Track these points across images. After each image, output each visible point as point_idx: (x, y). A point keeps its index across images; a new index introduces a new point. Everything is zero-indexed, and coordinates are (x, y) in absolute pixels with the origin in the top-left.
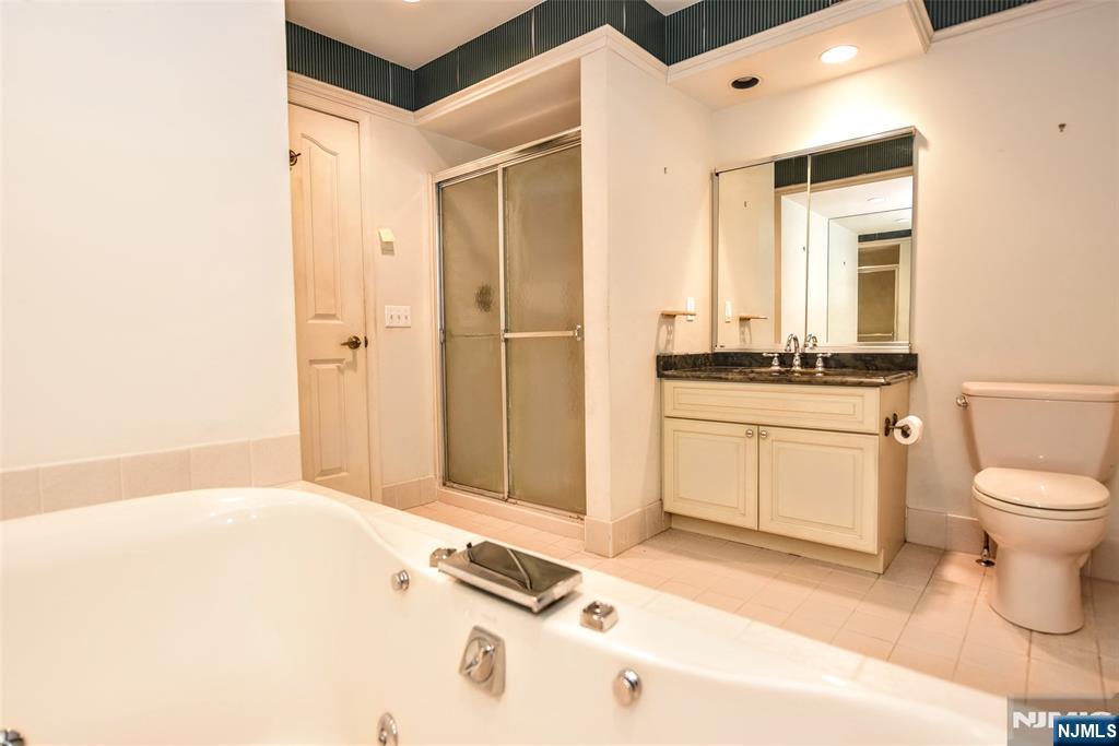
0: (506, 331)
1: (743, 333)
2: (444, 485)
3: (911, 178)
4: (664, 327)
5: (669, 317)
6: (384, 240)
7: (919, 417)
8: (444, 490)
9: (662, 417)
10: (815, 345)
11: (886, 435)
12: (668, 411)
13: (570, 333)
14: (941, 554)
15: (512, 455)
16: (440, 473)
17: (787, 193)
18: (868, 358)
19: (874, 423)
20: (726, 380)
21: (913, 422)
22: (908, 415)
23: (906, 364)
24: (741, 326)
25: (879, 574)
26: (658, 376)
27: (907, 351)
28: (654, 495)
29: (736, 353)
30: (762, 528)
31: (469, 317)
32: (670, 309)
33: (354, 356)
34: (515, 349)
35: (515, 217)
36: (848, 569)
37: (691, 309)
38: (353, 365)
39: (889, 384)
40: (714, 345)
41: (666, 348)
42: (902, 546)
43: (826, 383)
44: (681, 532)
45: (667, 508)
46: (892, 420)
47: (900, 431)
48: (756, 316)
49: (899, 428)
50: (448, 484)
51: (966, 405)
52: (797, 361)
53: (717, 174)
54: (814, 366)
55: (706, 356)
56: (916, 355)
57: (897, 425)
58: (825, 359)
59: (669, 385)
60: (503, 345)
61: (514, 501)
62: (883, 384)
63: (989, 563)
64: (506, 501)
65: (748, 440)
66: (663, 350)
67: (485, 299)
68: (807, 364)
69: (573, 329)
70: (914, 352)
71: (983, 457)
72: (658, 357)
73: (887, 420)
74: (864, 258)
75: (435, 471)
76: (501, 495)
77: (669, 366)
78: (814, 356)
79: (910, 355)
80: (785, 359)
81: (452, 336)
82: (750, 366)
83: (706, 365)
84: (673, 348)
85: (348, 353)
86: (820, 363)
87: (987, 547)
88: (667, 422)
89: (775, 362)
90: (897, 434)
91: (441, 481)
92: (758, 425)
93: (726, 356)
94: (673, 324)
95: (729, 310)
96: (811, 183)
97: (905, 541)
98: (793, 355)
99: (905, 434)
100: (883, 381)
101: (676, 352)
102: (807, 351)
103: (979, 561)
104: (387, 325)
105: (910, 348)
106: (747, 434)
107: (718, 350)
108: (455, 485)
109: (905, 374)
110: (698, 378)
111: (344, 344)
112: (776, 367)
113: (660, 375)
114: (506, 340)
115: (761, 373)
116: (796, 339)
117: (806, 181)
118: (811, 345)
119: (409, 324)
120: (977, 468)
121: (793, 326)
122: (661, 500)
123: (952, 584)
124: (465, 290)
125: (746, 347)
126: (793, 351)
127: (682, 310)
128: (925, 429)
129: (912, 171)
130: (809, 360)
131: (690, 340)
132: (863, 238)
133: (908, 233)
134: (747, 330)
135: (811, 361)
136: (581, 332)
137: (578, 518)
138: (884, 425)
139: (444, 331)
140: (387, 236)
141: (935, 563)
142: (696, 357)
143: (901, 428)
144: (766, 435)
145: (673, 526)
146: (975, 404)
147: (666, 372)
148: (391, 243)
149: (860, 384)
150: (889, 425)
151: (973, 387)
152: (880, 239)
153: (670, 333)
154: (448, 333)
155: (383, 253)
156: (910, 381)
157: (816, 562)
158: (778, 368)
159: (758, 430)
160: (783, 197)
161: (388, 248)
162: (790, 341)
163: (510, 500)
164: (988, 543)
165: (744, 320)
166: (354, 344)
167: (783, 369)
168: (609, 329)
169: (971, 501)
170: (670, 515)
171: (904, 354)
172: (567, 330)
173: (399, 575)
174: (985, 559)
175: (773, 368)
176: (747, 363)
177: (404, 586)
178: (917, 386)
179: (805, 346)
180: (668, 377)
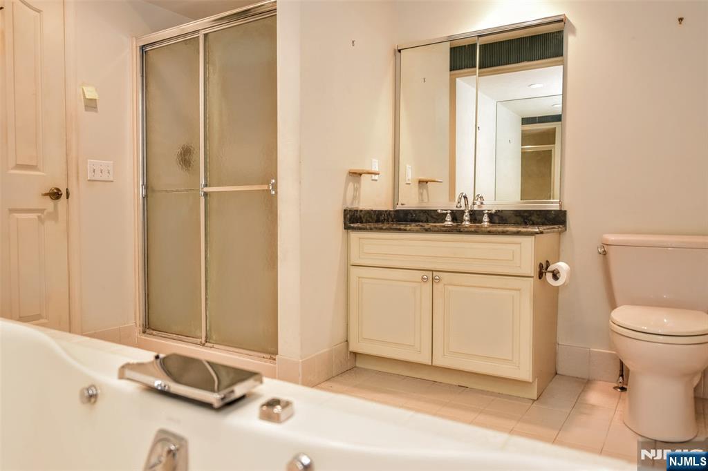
0: (206, 185)
1: (421, 194)
2: (144, 332)
3: (562, 66)
4: (351, 184)
5: (356, 175)
6: (87, 97)
7: (567, 263)
8: (144, 337)
9: (348, 265)
10: (482, 203)
11: (540, 278)
12: (354, 260)
13: (265, 187)
14: (586, 383)
15: (209, 302)
16: (140, 321)
17: (460, 76)
18: (526, 214)
19: (530, 268)
20: (405, 230)
21: (562, 266)
22: (558, 261)
23: (557, 219)
24: (420, 188)
25: (534, 400)
26: (345, 229)
27: (558, 208)
28: (340, 337)
29: (414, 211)
30: (436, 363)
31: (170, 175)
32: (357, 167)
33: (56, 207)
34: (214, 203)
35: (215, 79)
36: (509, 397)
37: (375, 168)
38: (54, 216)
39: (542, 233)
40: (395, 202)
41: (352, 203)
42: (553, 377)
43: (489, 233)
44: (366, 370)
45: (352, 348)
46: (545, 266)
47: (551, 274)
48: (433, 180)
49: (549, 272)
50: (148, 331)
51: (605, 253)
52: (466, 217)
53: (400, 51)
54: (481, 221)
55: (388, 213)
56: (565, 212)
57: (549, 269)
58: (491, 216)
59: (354, 236)
60: (202, 199)
61: (211, 345)
62: (537, 233)
63: (623, 389)
64: (204, 345)
65: (422, 283)
66: (350, 206)
67: (186, 157)
68: (476, 220)
69: (268, 183)
70: (563, 209)
71: (618, 297)
72: (345, 210)
73: (541, 266)
74: (526, 138)
75: (135, 319)
76: (199, 340)
77: (355, 220)
78: (481, 213)
79: (560, 211)
80: (457, 216)
81: (153, 191)
82: (427, 221)
83: (388, 221)
84: (359, 202)
85: (49, 204)
86: (486, 219)
87: (622, 375)
88: (354, 270)
89: (448, 218)
90: (549, 277)
91: (141, 329)
92: (432, 271)
93: (407, 212)
94: (359, 182)
95: (409, 173)
96: (480, 68)
97: (556, 374)
98: (463, 212)
99: (555, 276)
100: (537, 230)
101: (361, 208)
102: (476, 208)
103: (615, 388)
104: (89, 178)
105: (561, 206)
106: (423, 278)
107: (399, 208)
108: (154, 332)
109: (556, 226)
110: (381, 229)
111: (46, 195)
112: (448, 222)
113: (347, 228)
114: (206, 194)
115: (435, 226)
116: (465, 197)
117: (476, 67)
118: (478, 203)
119: (111, 179)
120: (613, 305)
121: (464, 186)
122: (347, 341)
123: (593, 406)
124: (167, 149)
125: (424, 205)
126: (463, 208)
127: (367, 168)
128: (572, 274)
129: (563, 61)
130: (476, 216)
131: (374, 197)
132: (526, 121)
133: (558, 118)
134: (425, 191)
135: (478, 217)
136: (275, 187)
137: (271, 358)
138: (538, 270)
139: (147, 187)
140: (91, 93)
141: (580, 390)
142: (379, 213)
143: (553, 272)
144: (439, 280)
145: (357, 365)
146: (612, 252)
147: (352, 225)
148: (94, 100)
149: (518, 233)
150: (542, 270)
151: (611, 238)
152: (539, 122)
153: (356, 190)
154: (149, 188)
155: (86, 110)
156: (560, 233)
157: (482, 392)
158: (450, 223)
159: (432, 276)
160: (457, 79)
161: (91, 105)
162: (461, 199)
163: (207, 344)
164: (623, 371)
165: (423, 183)
166: (55, 195)
167: (455, 224)
168: (300, 182)
169: (609, 334)
170: (355, 354)
171: (555, 211)
172: (262, 184)
173: (88, 390)
174: (620, 385)
175: (446, 223)
176: (423, 218)
177: (93, 400)
178: (566, 237)
179: (474, 204)
180: (354, 229)
